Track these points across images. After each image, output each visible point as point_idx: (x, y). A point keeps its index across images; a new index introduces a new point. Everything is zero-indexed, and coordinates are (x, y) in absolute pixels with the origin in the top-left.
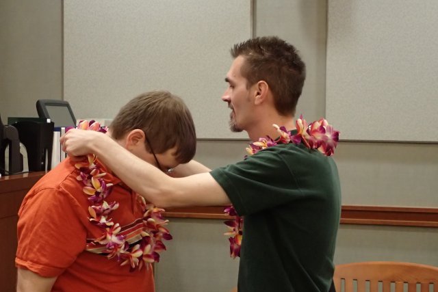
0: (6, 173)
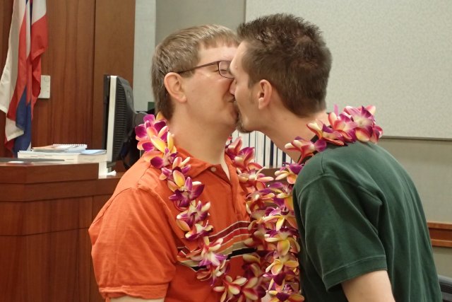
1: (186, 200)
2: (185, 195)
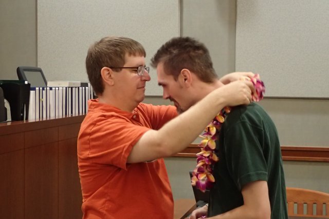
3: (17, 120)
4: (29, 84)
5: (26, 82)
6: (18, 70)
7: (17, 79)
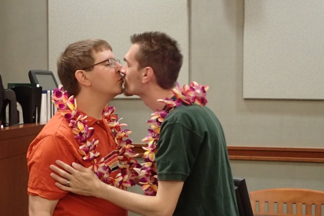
0: (7, 125)
1: (84, 139)
2: (84, 136)
3: (29, 123)
4: (41, 88)
5: (38, 86)
6: (30, 74)
7: (29, 82)
